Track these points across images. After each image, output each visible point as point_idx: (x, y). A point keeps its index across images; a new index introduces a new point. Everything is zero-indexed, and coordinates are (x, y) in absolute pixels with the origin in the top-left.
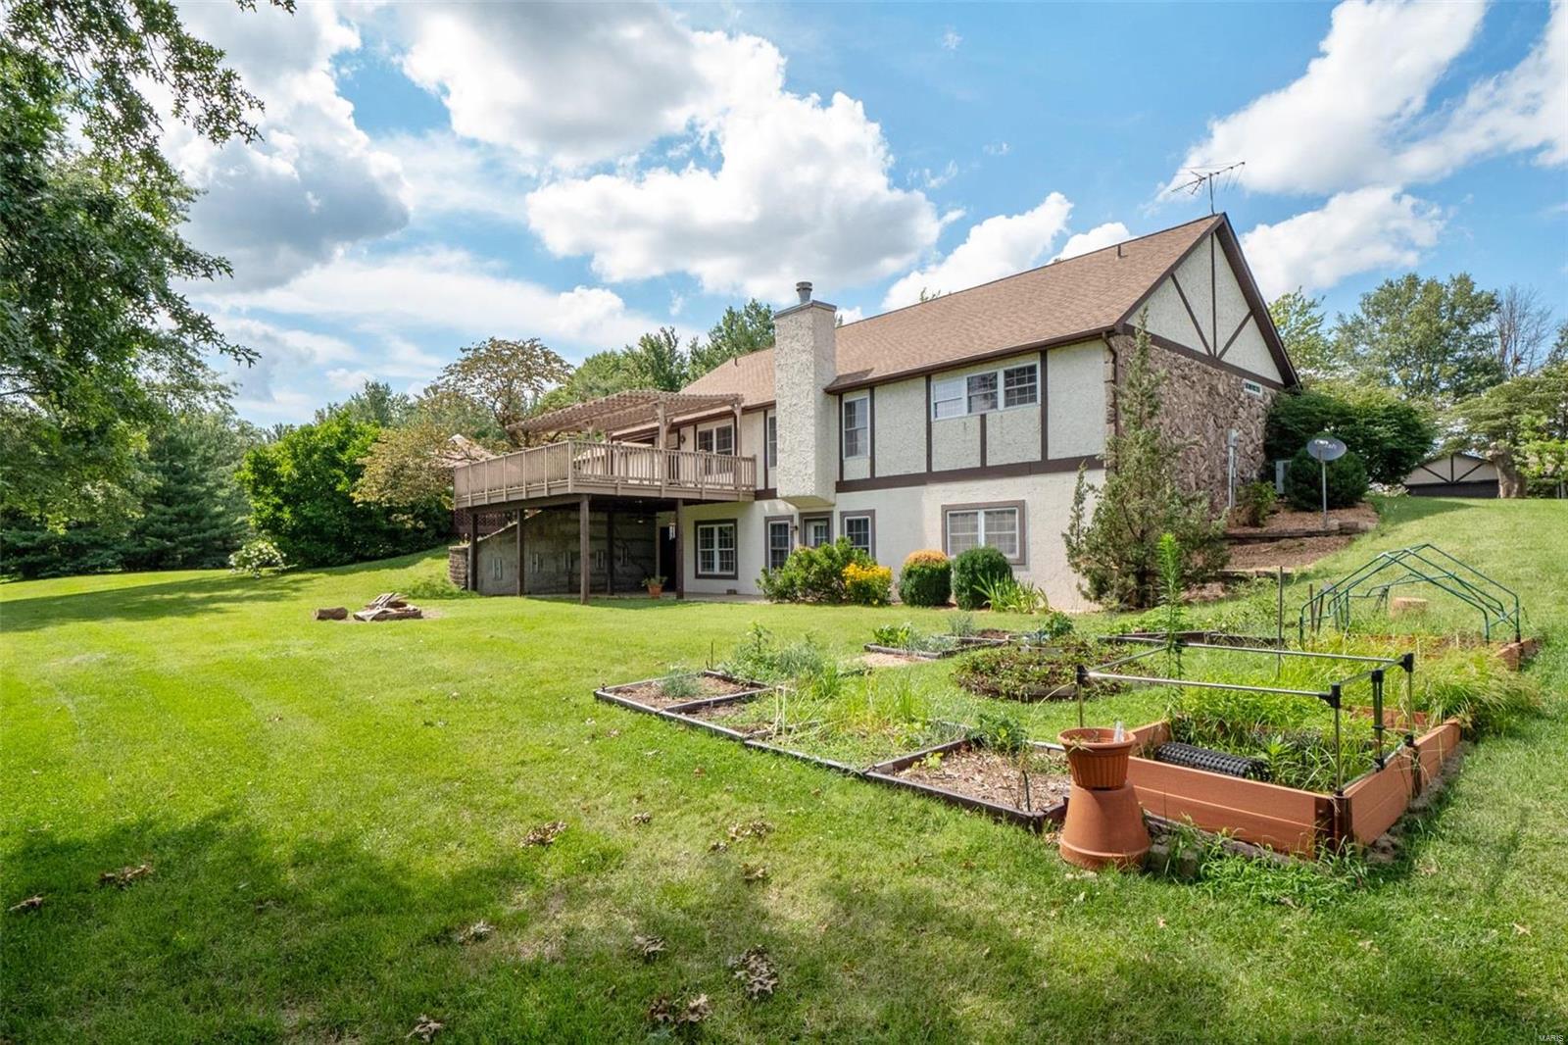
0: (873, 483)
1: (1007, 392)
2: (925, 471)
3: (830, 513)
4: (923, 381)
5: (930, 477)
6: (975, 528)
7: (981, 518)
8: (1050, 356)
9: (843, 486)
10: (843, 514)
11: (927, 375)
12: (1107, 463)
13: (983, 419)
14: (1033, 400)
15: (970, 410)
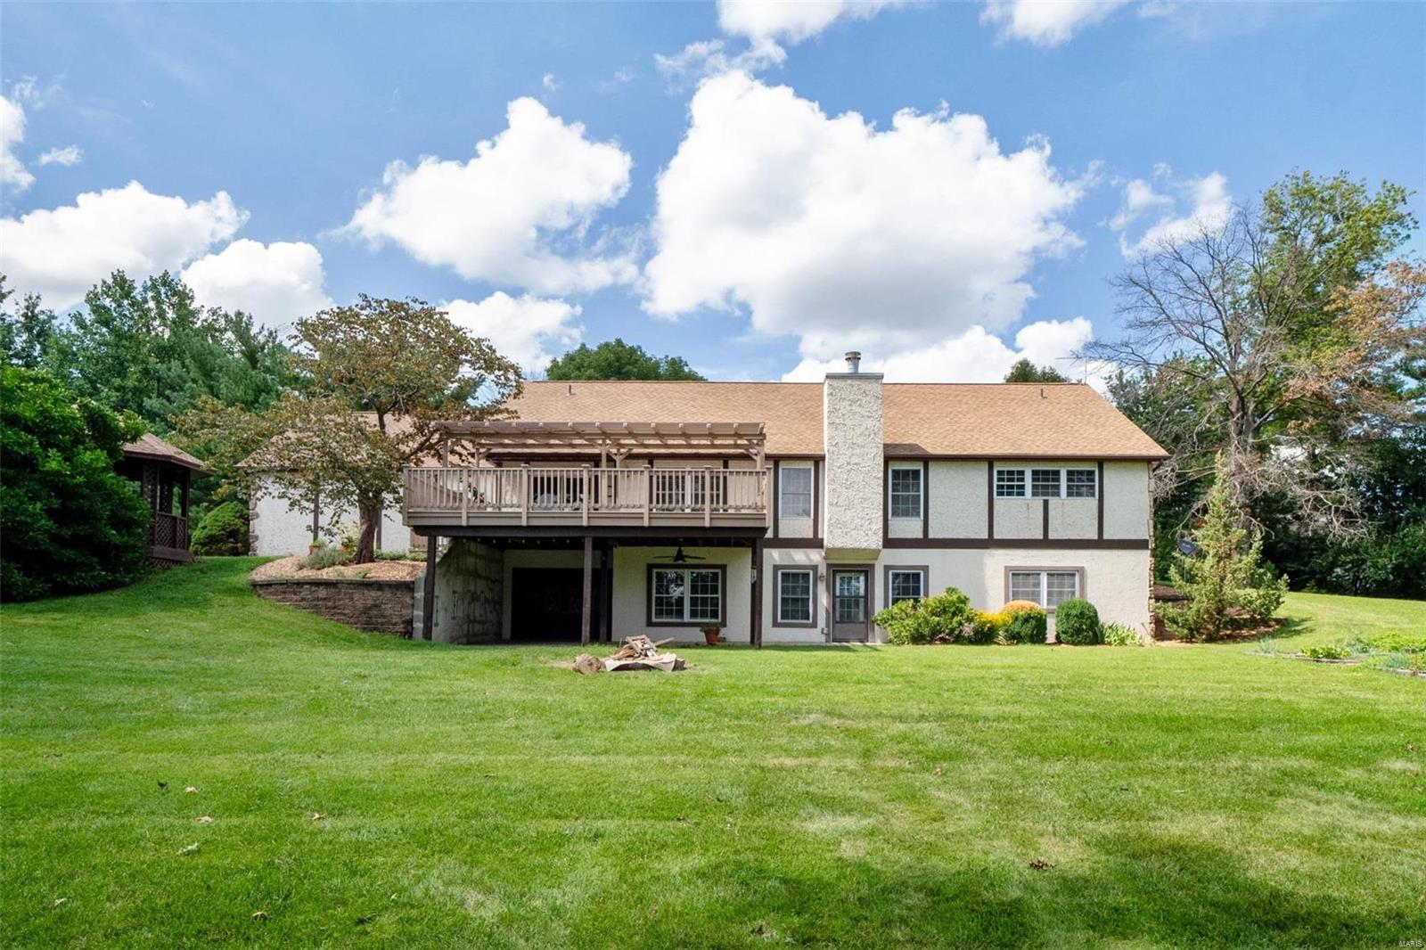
0: (926, 542)
1: (1069, 487)
2: (987, 537)
3: (872, 566)
4: (985, 466)
5: (990, 543)
6: (1038, 585)
7: (1044, 579)
8: (1105, 466)
9: (889, 543)
10: (887, 568)
11: (990, 460)
12: (1152, 545)
13: (1046, 503)
14: (1093, 495)
15: (1034, 494)
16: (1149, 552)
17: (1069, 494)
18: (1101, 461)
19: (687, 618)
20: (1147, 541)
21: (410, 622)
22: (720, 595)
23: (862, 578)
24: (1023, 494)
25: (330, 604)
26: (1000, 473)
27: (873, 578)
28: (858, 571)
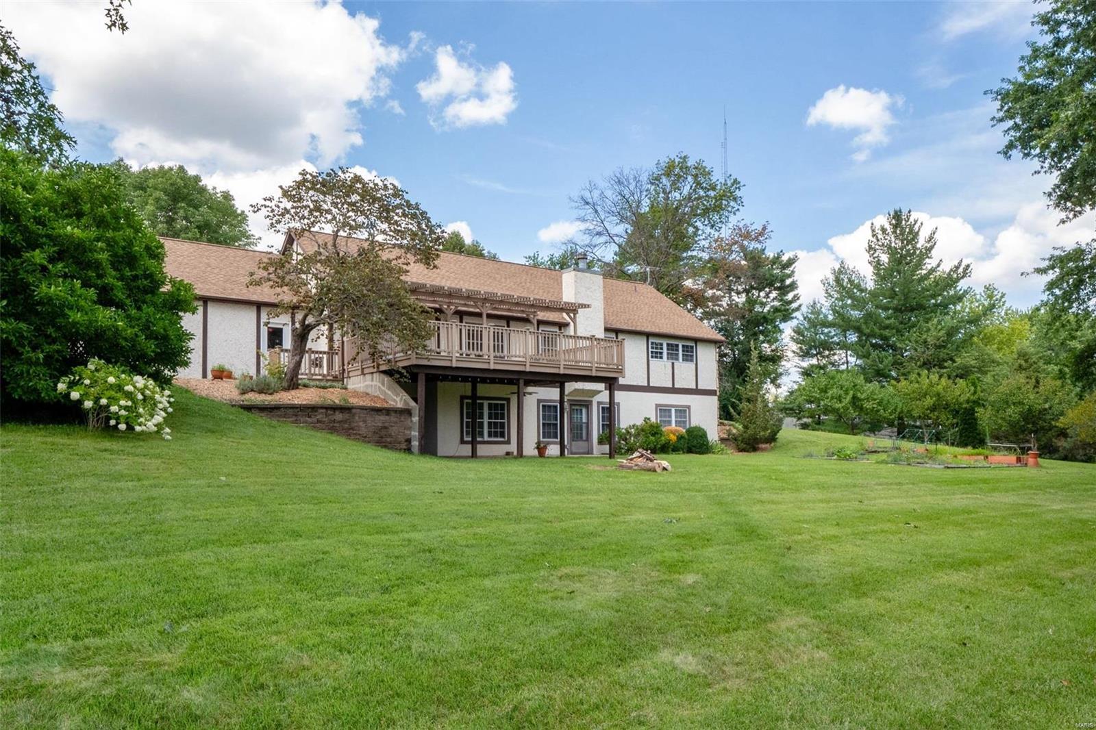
0: (618, 387)
1: (683, 355)
2: (647, 385)
3: (591, 402)
4: (645, 338)
5: (649, 389)
6: (671, 416)
7: (673, 412)
8: (698, 344)
10: (599, 404)
11: (648, 335)
12: (718, 394)
13: (673, 363)
14: (692, 361)
15: (668, 358)
16: (716, 398)
17: (683, 360)
18: (697, 340)
19: (486, 438)
20: (716, 391)
21: (409, 441)
22: (506, 421)
23: (584, 411)
24: (661, 358)
25: (346, 426)
26: (652, 343)
27: (592, 411)
28: (580, 405)
